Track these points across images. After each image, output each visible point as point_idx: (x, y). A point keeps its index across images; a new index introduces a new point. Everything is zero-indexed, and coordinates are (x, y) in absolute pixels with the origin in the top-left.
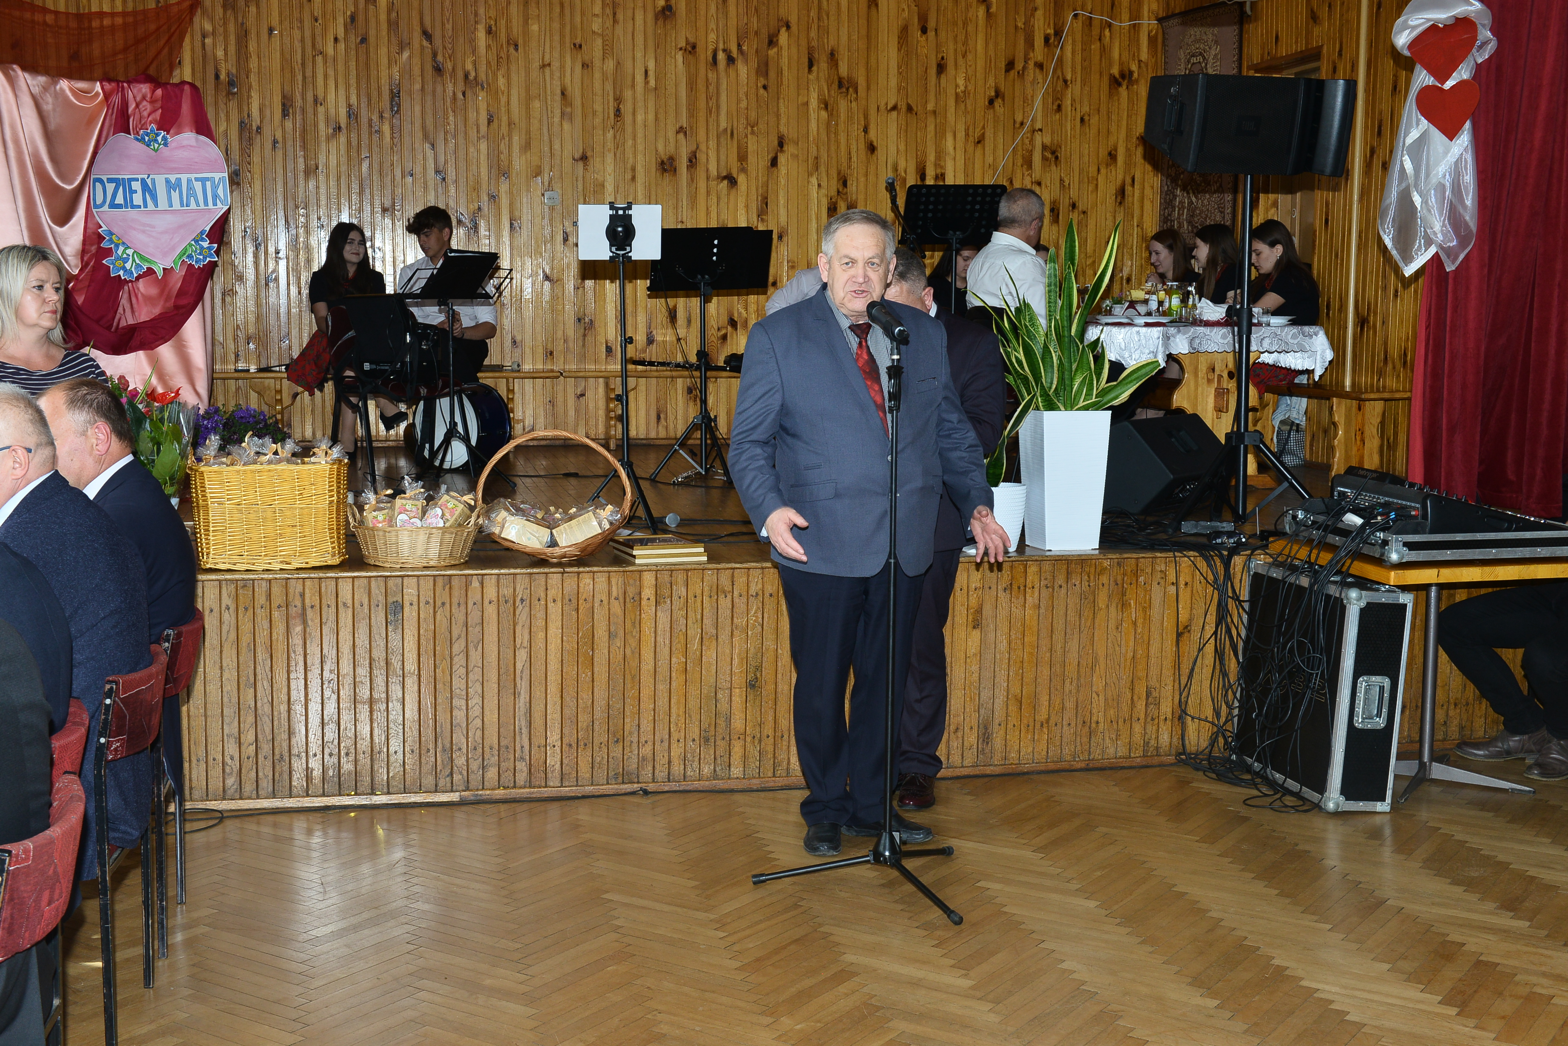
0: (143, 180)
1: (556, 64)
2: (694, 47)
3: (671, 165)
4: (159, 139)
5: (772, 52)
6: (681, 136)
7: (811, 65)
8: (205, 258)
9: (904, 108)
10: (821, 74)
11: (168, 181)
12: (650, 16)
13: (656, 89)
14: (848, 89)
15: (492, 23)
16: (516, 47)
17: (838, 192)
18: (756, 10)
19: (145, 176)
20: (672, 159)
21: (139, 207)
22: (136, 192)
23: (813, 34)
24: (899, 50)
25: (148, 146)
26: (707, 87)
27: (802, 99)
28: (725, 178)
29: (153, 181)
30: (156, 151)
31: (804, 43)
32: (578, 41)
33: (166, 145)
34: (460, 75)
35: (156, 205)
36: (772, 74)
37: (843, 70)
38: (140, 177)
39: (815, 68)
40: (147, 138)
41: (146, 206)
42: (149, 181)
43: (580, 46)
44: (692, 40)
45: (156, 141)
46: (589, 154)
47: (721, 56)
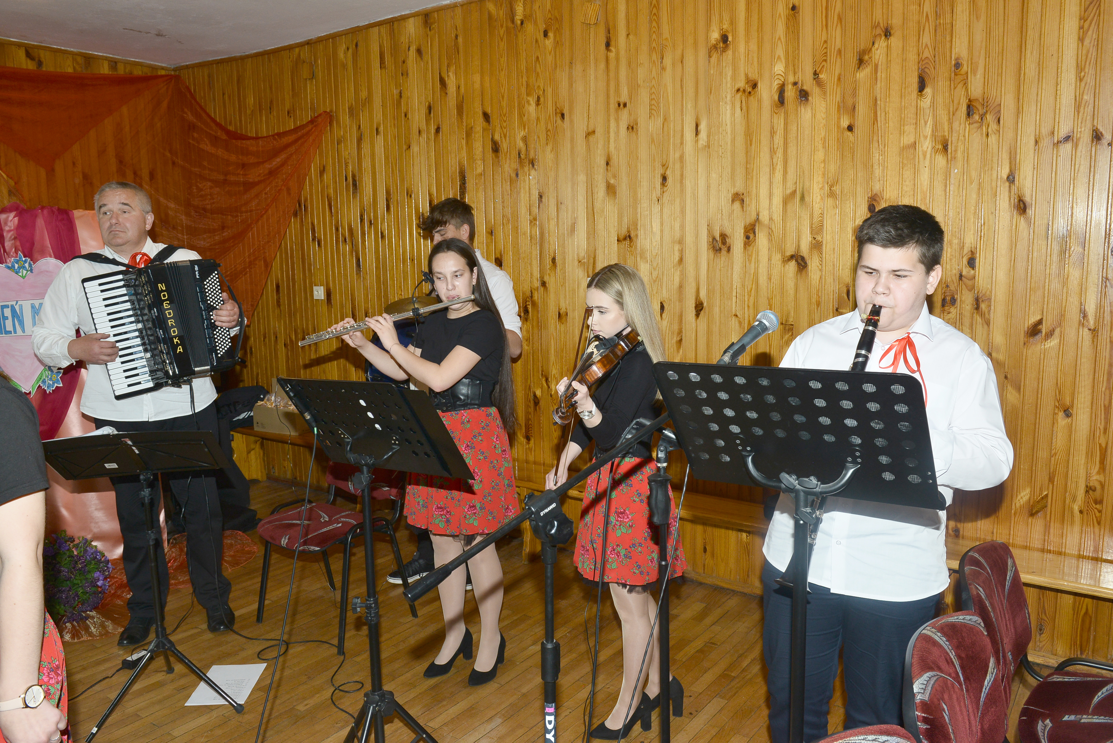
0: (12, 306)
1: (600, 131)
2: (755, 86)
3: (724, 243)
4: (27, 265)
5: (863, 74)
6: (737, 205)
7: (922, 87)
8: (54, 383)
9: (1086, 137)
10: (940, 100)
11: (33, 307)
12: (703, 52)
13: (708, 146)
14: (982, 117)
15: (541, 93)
16: (563, 115)
17: (961, 276)
18: (840, 19)
19: (14, 303)
20: (724, 237)
21: (10, 332)
22: (7, 318)
23: (926, 39)
24: (1081, 40)
25: (17, 273)
26: (772, 137)
27: (908, 139)
28: (792, 257)
29: (21, 306)
30: (23, 277)
31: (912, 57)
32: (622, 100)
33: (31, 271)
34: (515, 154)
35: (24, 331)
36: (862, 110)
37: (976, 88)
38: (10, 303)
39: (928, 91)
40: (16, 266)
41: (15, 332)
42: (17, 308)
43: (625, 105)
44: (753, 75)
45: (24, 267)
46: (633, 235)
47: (790, 93)
